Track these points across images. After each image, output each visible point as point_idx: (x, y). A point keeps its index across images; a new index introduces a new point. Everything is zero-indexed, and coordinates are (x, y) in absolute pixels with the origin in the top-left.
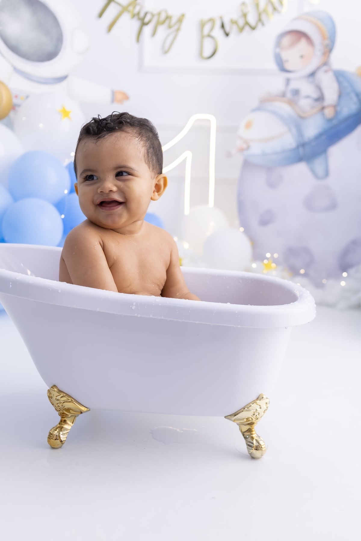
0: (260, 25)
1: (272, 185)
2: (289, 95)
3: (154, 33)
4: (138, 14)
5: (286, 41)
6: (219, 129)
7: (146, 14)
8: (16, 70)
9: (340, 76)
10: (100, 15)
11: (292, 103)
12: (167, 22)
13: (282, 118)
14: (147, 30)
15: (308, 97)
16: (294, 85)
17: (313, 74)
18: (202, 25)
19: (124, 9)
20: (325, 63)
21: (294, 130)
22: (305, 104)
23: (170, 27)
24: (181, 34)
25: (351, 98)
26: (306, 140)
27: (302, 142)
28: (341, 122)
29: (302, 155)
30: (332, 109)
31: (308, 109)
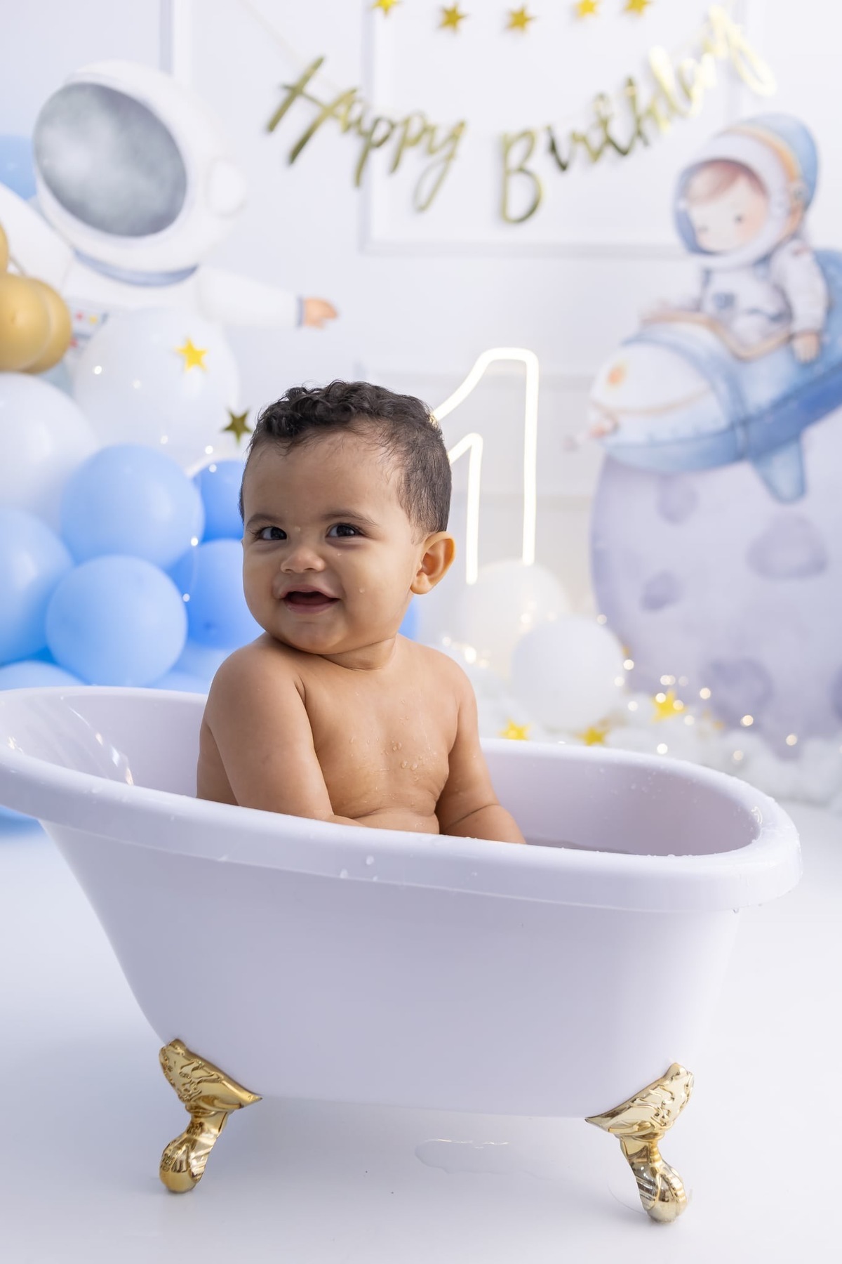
0: (639, 145)
1: (672, 515)
2: (710, 307)
3: (395, 165)
4: (359, 121)
5: (702, 183)
6: (546, 383)
7: (377, 122)
8: (79, 255)
9: (829, 263)
10: (272, 125)
11: (714, 324)
12: (425, 140)
13: (693, 360)
14: (380, 158)
15: (754, 311)
16: (722, 284)
17: (765, 260)
18: (506, 146)
19: (327, 112)
20: (795, 235)
21: (723, 387)
22: (747, 327)
23: (431, 151)
24: (456, 166)
26: (752, 411)
27: (743, 416)
28: (833, 369)
29: (741, 447)
30: (812, 339)
31: (756, 339)
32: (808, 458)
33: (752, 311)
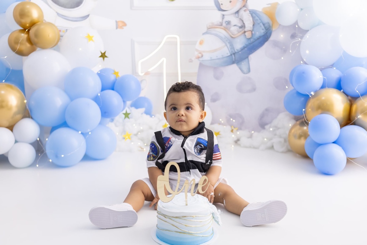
1: (217, 78)
2: (224, 24)
8: (58, 14)
9: (253, 13)
11: (226, 29)
13: (221, 38)
16: (227, 18)
17: (237, 12)
20: (245, 6)
22: (234, 29)
25: (261, 26)
26: (236, 51)
27: (234, 52)
28: (256, 40)
29: (234, 60)
30: (250, 32)
31: (236, 33)
32: (250, 62)
33: (235, 25)
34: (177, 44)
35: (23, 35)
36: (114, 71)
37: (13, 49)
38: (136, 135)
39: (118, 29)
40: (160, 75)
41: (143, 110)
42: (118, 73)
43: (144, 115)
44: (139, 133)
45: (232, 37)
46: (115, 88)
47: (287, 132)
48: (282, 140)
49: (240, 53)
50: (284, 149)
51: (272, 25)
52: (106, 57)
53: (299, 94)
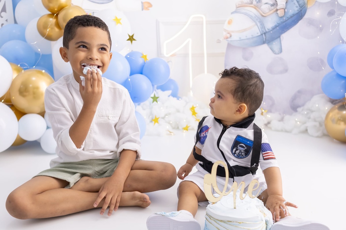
1: (246, 59)
2: (254, 3)
13: (251, 17)
22: (265, 8)
25: (294, 4)
26: (267, 30)
27: (265, 32)
28: (289, 19)
29: (264, 40)
30: (283, 10)
31: (267, 11)
32: (282, 42)
33: (266, 3)
34: (203, 24)
35: (51, 19)
36: (142, 54)
37: (43, 34)
38: (163, 118)
39: (144, 11)
40: (186, 55)
41: (169, 92)
42: (145, 56)
43: (171, 97)
44: (167, 116)
45: (263, 16)
46: (143, 72)
47: (324, 116)
48: (317, 124)
49: (271, 32)
50: (319, 133)
51: (307, 2)
52: (134, 40)
53: (339, 76)
